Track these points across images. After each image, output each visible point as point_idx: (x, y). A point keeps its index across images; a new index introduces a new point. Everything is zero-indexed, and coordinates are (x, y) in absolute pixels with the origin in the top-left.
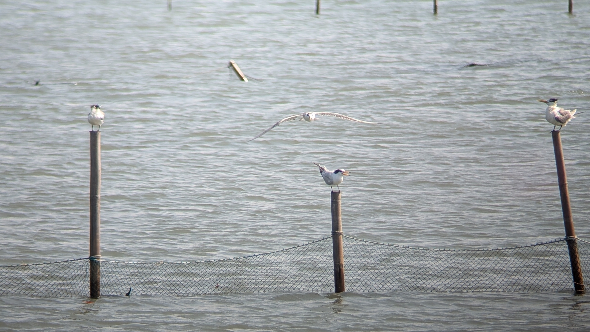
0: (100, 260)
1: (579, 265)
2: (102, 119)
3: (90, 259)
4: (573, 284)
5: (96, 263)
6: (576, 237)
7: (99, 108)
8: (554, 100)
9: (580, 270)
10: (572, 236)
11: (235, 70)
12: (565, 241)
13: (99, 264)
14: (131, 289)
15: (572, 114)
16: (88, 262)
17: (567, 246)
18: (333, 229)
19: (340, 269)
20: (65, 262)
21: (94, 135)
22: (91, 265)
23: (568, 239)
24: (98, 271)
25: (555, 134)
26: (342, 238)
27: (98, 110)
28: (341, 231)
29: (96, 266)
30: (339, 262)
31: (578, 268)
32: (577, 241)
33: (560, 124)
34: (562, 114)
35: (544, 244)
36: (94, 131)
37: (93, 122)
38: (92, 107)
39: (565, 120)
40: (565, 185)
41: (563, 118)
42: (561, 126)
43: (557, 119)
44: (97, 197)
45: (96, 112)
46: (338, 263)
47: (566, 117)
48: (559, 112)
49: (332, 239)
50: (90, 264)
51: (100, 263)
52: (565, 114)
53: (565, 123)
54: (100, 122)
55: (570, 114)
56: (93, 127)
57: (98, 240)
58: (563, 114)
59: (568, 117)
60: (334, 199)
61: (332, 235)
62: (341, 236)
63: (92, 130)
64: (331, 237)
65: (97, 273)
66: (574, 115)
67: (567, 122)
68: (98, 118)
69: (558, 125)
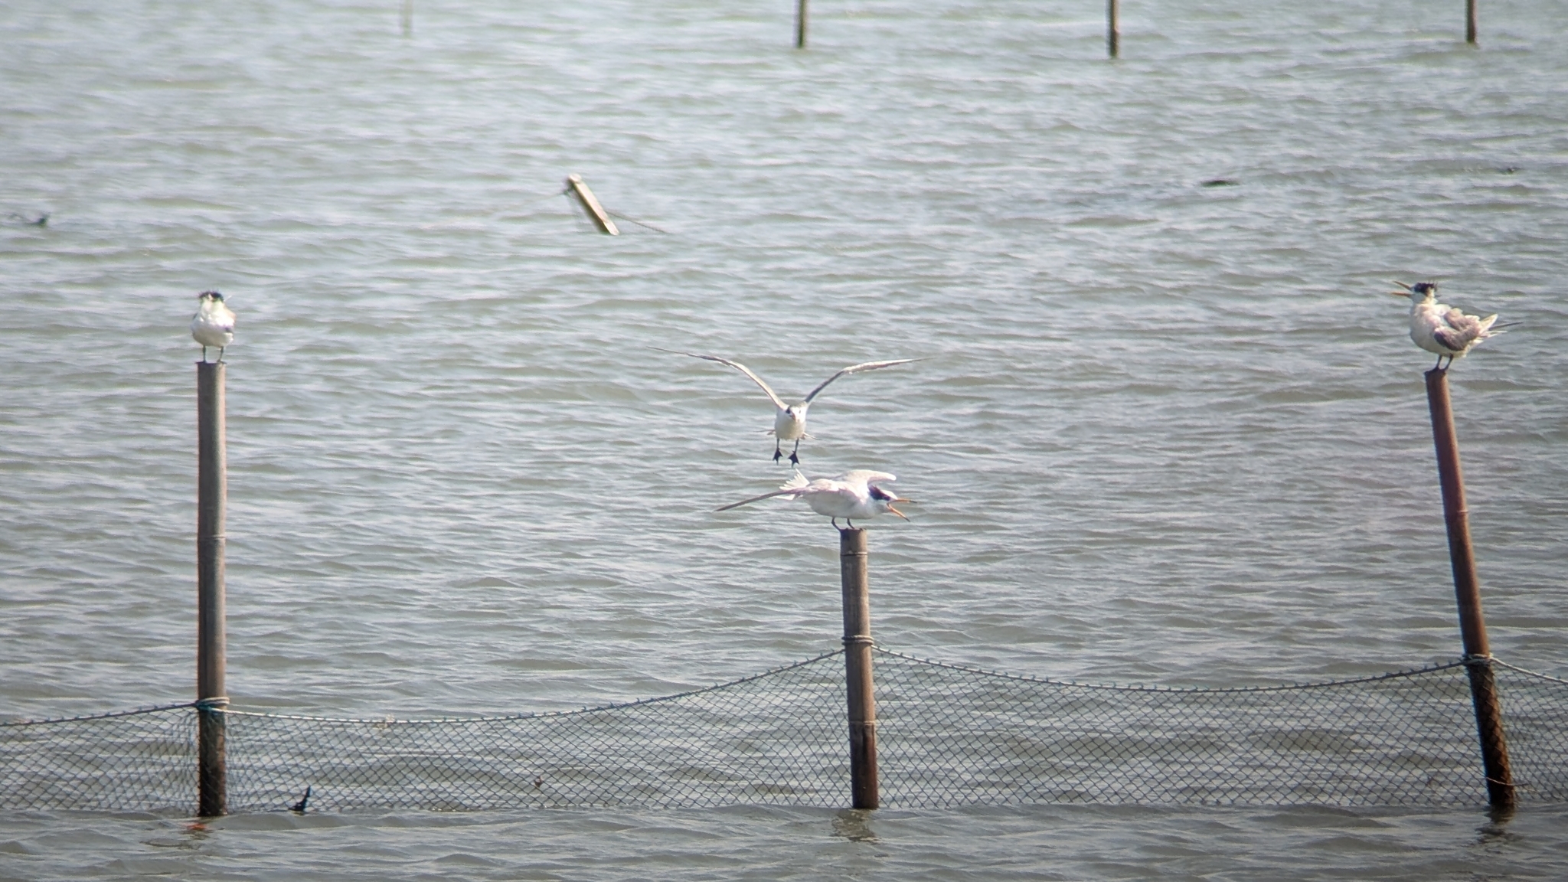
0: (224, 710)
2: (228, 330)
3: (198, 708)
4: (1484, 782)
5: (213, 716)
7: (223, 301)
10: (1481, 652)
11: (581, 198)
12: (1463, 667)
13: (223, 719)
14: (308, 790)
15: (1484, 326)
16: (193, 716)
17: (1467, 679)
18: (847, 630)
19: (866, 739)
20: (132, 714)
21: (207, 374)
22: (202, 724)
23: (1470, 662)
24: (220, 740)
25: (1434, 380)
26: (869, 654)
27: (219, 304)
28: (868, 635)
29: (214, 727)
30: (863, 719)
32: (1494, 668)
33: (1449, 351)
34: (1452, 326)
35: (1405, 675)
36: (209, 361)
37: (206, 336)
38: (203, 296)
39: (1461, 341)
40: (1462, 516)
41: (1457, 336)
42: (1451, 358)
43: (1441, 339)
44: (216, 541)
45: (213, 309)
46: (859, 723)
47: (1466, 334)
48: (1446, 318)
49: (843, 657)
50: (197, 721)
51: (226, 717)
52: (1464, 327)
53: (1461, 349)
54: (224, 338)
55: (1480, 326)
56: (204, 350)
57: (219, 655)
58: (1457, 325)
59: (1472, 335)
60: (850, 549)
61: (843, 648)
62: (869, 648)
63: (201, 360)
64: (841, 652)
65: (218, 746)
66: (1490, 329)
67: (1468, 348)
68: (217, 326)
69: (1446, 355)
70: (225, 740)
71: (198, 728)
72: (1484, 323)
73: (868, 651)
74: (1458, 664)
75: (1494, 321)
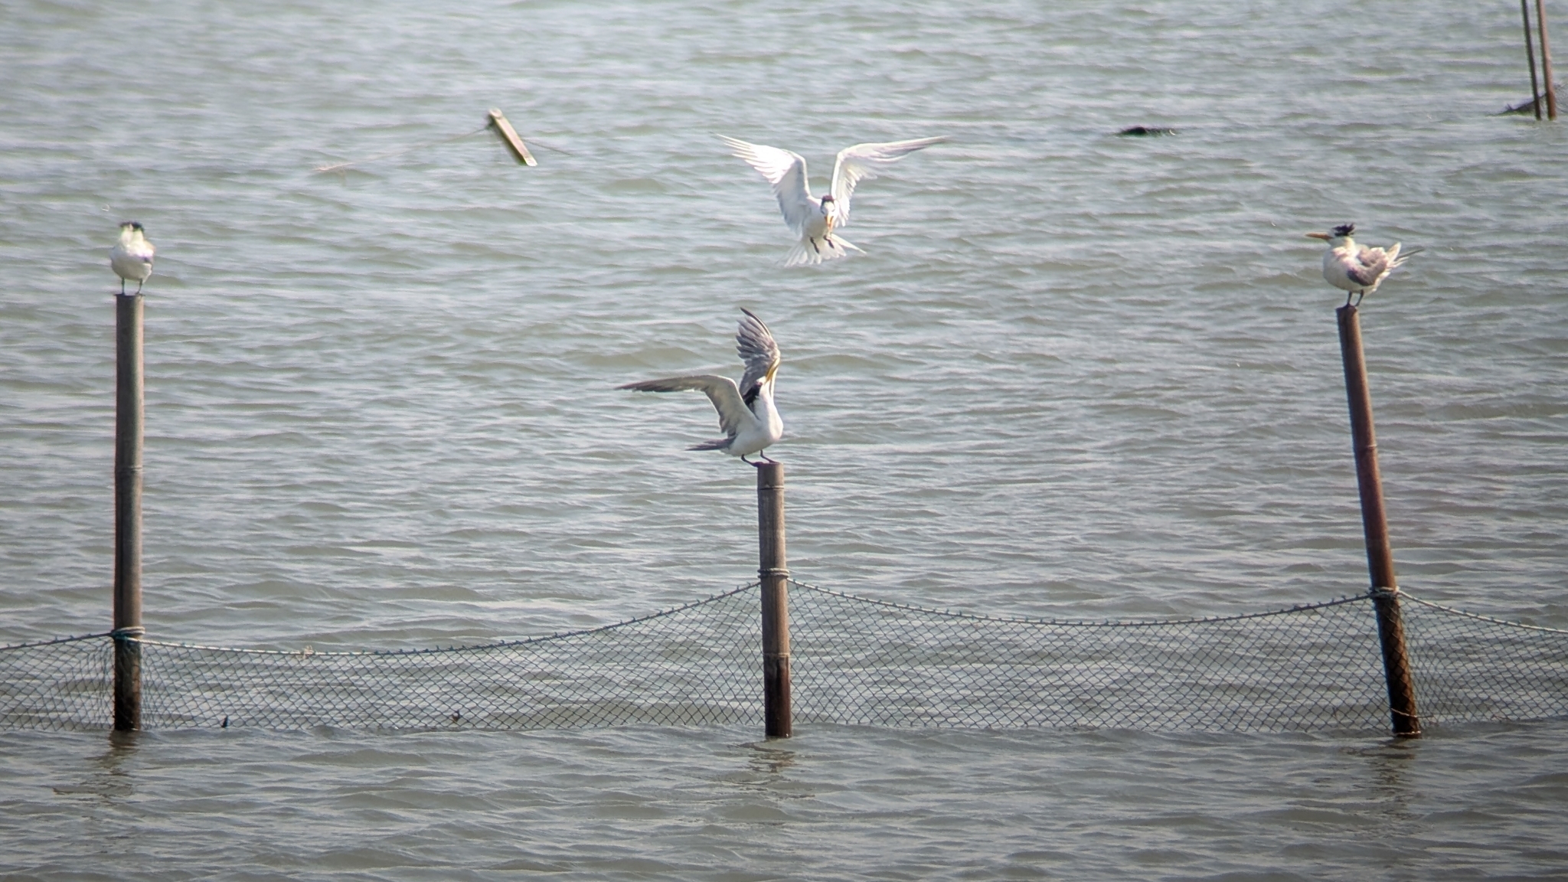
0: (141, 640)
1: (1404, 662)
2: (146, 260)
3: (114, 637)
4: (1389, 714)
5: (129, 646)
6: (1398, 589)
7: (142, 230)
8: (1345, 231)
9: (1406, 677)
10: (1387, 584)
11: (502, 135)
12: (1370, 602)
13: (139, 649)
14: (226, 719)
15: (1391, 258)
16: (109, 645)
17: (1374, 613)
18: (762, 564)
19: (780, 671)
20: (48, 644)
21: (125, 306)
22: (118, 653)
23: (1378, 595)
24: (135, 670)
25: (1345, 317)
26: (785, 587)
27: (139, 234)
28: (784, 569)
29: (130, 657)
30: (778, 651)
31: (1403, 671)
32: (1401, 603)
33: (1360, 287)
34: (1364, 264)
35: (1313, 608)
37: (124, 267)
38: (123, 225)
39: (1372, 276)
40: (1371, 450)
41: (1368, 272)
42: (1362, 293)
43: (1353, 276)
44: (133, 472)
45: (133, 238)
46: (773, 655)
47: (1376, 268)
48: (1359, 257)
49: (759, 592)
50: (113, 649)
51: (142, 647)
52: (1373, 262)
53: (1372, 283)
54: (143, 269)
55: (1387, 259)
56: (123, 283)
57: (135, 585)
58: (1368, 261)
59: (1381, 268)
60: (767, 483)
61: (759, 580)
62: (784, 581)
63: (120, 292)
64: (757, 585)
65: (134, 676)
66: (1396, 260)
67: (1378, 281)
68: (136, 256)
69: (1356, 292)
70: (140, 670)
71: (113, 658)
72: (1391, 254)
73: (784, 585)
74: (1366, 597)
75: (1398, 250)
